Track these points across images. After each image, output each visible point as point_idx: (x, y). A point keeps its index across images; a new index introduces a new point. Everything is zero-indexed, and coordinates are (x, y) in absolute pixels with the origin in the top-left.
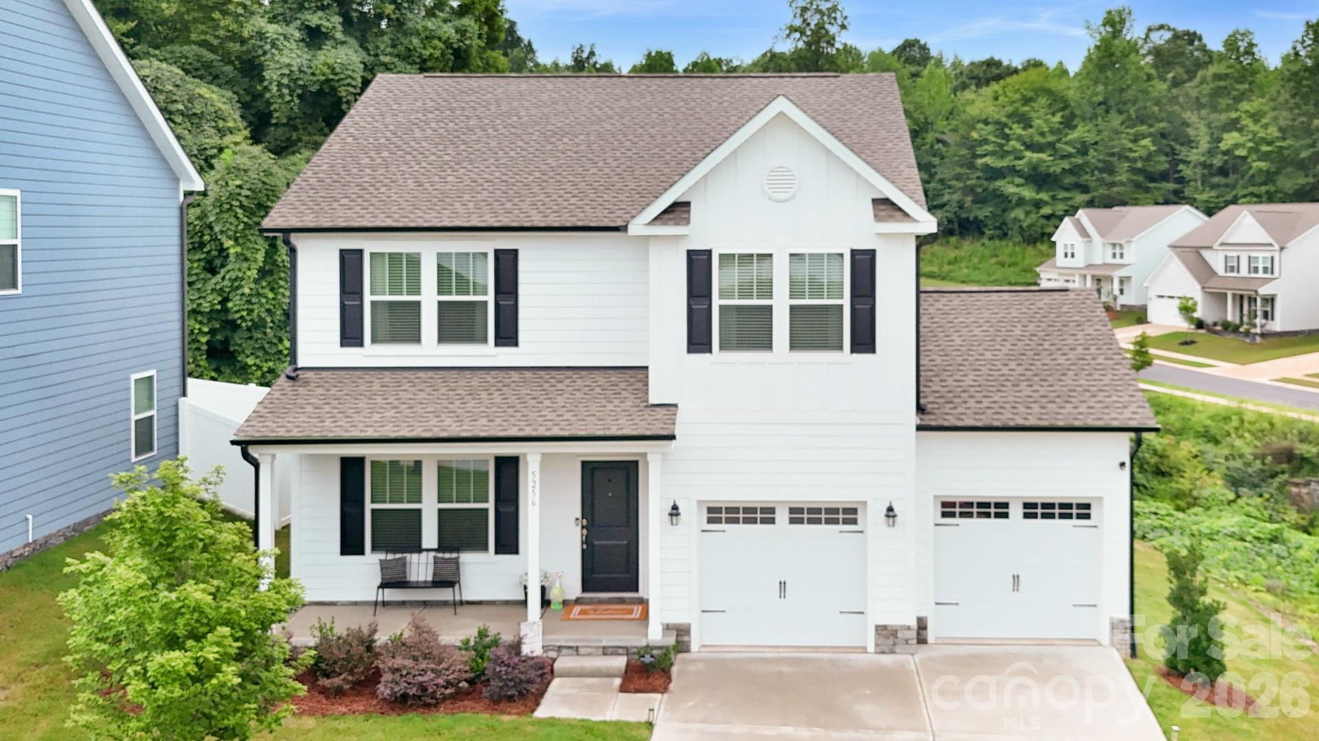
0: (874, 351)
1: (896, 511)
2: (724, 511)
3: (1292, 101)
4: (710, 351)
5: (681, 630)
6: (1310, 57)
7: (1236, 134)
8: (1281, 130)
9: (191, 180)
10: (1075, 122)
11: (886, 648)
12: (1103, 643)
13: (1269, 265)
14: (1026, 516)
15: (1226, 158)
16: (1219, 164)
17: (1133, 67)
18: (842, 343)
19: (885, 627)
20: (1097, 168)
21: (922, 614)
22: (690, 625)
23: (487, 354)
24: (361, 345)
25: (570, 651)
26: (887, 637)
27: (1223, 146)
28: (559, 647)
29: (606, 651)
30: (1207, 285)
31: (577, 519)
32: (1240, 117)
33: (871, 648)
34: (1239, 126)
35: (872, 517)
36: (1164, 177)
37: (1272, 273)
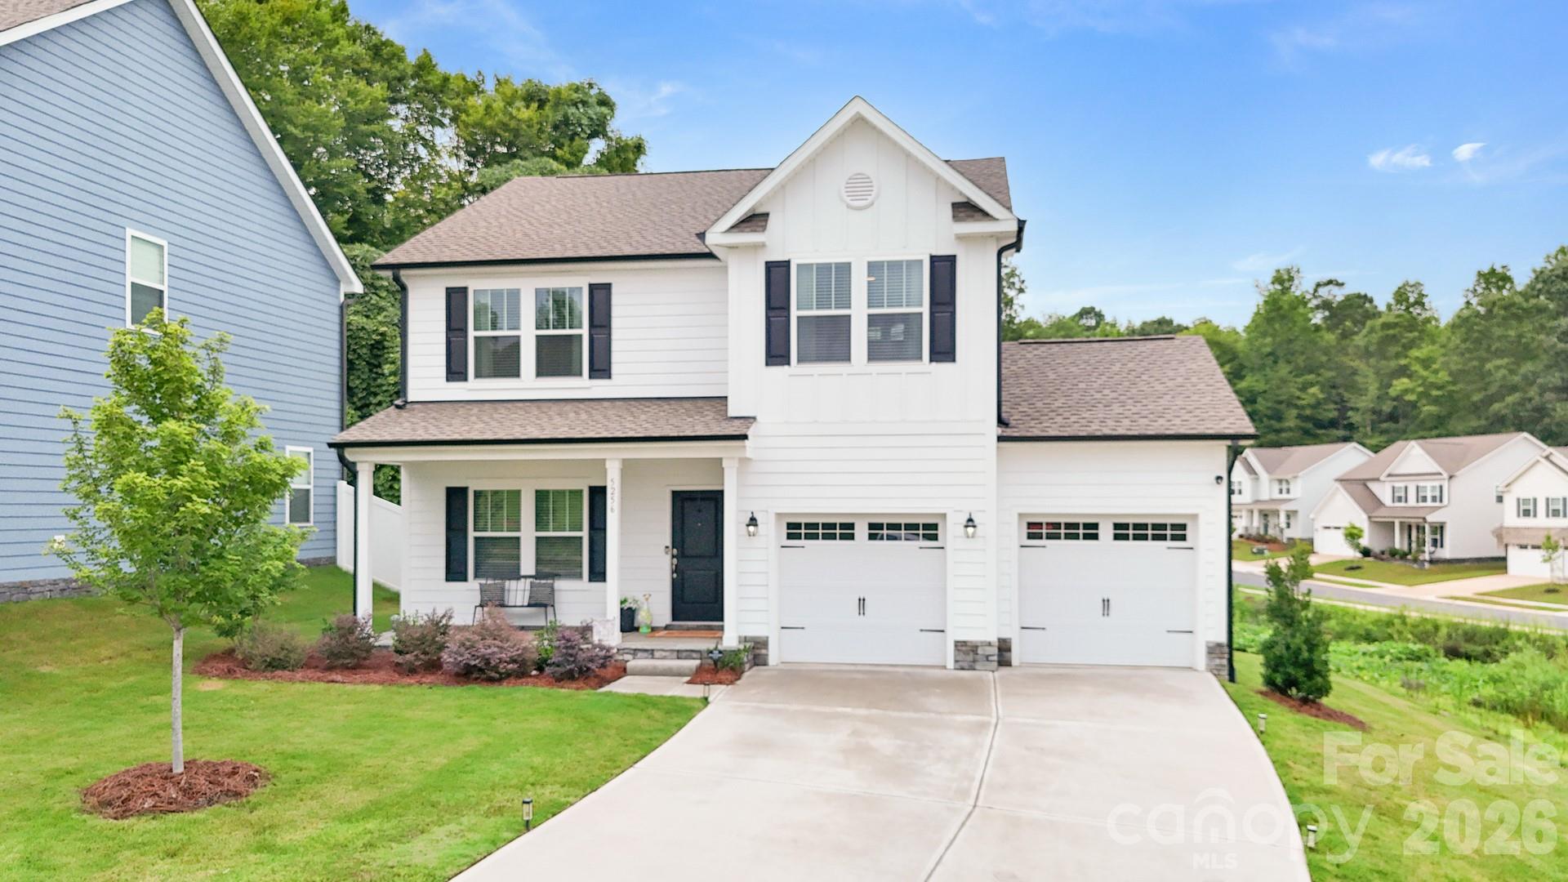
0: (954, 360)
1: (976, 521)
2: (803, 527)
3: (1463, 346)
4: (789, 364)
5: (759, 643)
6: (1481, 305)
7: (1405, 380)
8: (1451, 374)
9: (350, 282)
10: (1243, 373)
11: (965, 665)
12: (1199, 669)
13: (1437, 494)
14: (1117, 537)
15: (1395, 403)
16: (1389, 410)
17: (1301, 319)
18: (921, 354)
19: (964, 643)
20: (1266, 416)
21: (1004, 636)
22: (767, 638)
23: (581, 386)
24: (466, 379)
25: (646, 654)
26: (966, 653)
27: (1393, 392)
28: (635, 650)
29: (679, 654)
30: (1374, 515)
31: (667, 547)
32: (1410, 363)
33: (950, 664)
34: (1408, 372)
35: (951, 531)
36: (1333, 424)
37: (1441, 501)
